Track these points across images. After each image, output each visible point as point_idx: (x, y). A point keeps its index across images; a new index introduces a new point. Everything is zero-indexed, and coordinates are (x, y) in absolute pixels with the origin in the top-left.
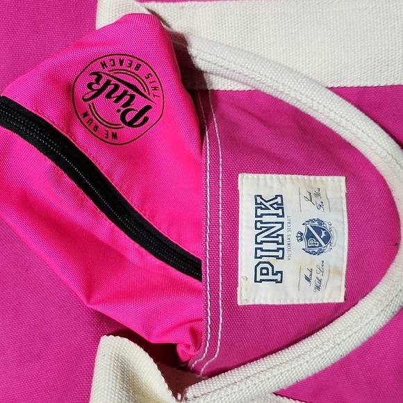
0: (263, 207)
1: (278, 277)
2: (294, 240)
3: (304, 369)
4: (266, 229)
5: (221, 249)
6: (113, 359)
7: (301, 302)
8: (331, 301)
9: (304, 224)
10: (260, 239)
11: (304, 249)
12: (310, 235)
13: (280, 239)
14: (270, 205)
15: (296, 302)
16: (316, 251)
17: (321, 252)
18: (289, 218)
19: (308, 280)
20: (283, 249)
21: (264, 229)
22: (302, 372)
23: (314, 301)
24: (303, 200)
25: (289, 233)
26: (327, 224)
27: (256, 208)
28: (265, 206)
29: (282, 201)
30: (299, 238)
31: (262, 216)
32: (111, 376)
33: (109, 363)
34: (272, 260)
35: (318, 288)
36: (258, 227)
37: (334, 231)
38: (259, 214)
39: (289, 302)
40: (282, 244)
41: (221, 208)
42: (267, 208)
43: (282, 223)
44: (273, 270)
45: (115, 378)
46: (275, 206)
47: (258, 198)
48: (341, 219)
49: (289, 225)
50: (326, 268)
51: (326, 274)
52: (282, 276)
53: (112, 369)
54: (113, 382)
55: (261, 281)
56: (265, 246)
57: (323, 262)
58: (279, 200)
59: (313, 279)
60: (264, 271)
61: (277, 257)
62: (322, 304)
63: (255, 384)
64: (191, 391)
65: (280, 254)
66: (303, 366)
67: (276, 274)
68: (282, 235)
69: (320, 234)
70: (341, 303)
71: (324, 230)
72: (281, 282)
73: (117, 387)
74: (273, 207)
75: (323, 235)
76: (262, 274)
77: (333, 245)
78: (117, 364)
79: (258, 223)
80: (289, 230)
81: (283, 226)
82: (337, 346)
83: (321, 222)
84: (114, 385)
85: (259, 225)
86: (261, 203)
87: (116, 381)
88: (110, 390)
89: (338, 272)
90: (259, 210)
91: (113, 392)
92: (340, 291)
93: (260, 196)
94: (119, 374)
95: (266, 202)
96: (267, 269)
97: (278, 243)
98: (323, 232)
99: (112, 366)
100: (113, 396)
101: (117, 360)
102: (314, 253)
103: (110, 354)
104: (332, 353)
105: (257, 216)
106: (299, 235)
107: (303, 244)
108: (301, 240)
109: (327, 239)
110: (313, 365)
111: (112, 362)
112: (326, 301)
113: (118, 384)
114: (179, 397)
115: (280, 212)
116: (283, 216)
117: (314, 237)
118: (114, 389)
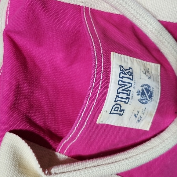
0: (124, 73)
1: (121, 113)
2: (135, 94)
3: (117, 169)
4: (123, 85)
5: (98, 93)
6: (10, 147)
7: (128, 126)
8: (143, 129)
9: (141, 86)
10: (120, 90)
11: (138, 100)
12: (143, 93)
13: (128, 93)
14: (127, 72)
15: (125, 126)
16: (144, 102)
17: (146, 103)
18: (135, 82)
19: (136, 116)
20: (129, 98)
21: (122, 86)
22: (115, 170)
23: (134, 127)
24: (142, 72)
25: (134, 90)
26: (152, 88)
27: (120, 73)
28: (124, 72)
29: (132, 71)
30: (138, 94)
31: (122, 77)
32: (7, 157)
33: (7, 149)
34: (122, 103)
35: (139, 121)
36: (120, 84)
37: (154, 93)
38: (121, 76)
39: (122, 125)
40: (129, 95)
41: (102, 69)
42: (125, 74)
43: (131, 84)
44: (120, 109)
45: (8, 158)
46: (129, 73)
47: (121, 67)
48: (158, 87)
49: (134, 85)
50: (146, 112)
51: (145, 115)
52: (123, 113)
53: (8, 153)
54: (7, 160)
55: (113, 114)
56: (121, 95)
57: (146, 108)
58: (130, 70)
59: (138, 116)
60: (116, 109)
61: (125, 102)
62: (137, 129)
63: (89, 173)
64: (54, 170)
65: (127, 101)
66: (116, 168)
67: (121, 111)
68: (130, 91)
69: (148, 93)
70: (147, 131)
71: (150, 91)
72: (122, 115)
73: (9, 163)
74: (128, 74)
75: (149, 94)
76: (115, 110)
77: (153, 100)
78: (12, 150)
79: (120, 82)
80: (134, 88)
81: (131, 85)
82: (136, 161)
83: (149, 87)
84: (7, 162)
85: (120, 83)
86: (123, 71)
87: (9, 159)
88: (4, 165)
89: (151, 115)
90: (121, 74)
91: (6, 166)
92: (149, 124)
93: (122, 66)
94: (11, 156)
95: (125, 70)
96: (118, 108)
97: (128, 95)
98: (149, 92)
99: (8, 151)
100: (5, 168)
101: (12, 148)
102: (143, 103)
103: (9, 144)
104: (133, 163)
105: (120, 77)
106: (138, 92)
107: (139, 97)
108: (139, 95)
109: (150, 96)
110: (122, 168)
111: (9, 149)
112: (140, 128)
113: (10, 162)
114: (47, 172)
115: (131, 77)
116: (132, 80)
117: (145, 94)
118: (7, 164)
